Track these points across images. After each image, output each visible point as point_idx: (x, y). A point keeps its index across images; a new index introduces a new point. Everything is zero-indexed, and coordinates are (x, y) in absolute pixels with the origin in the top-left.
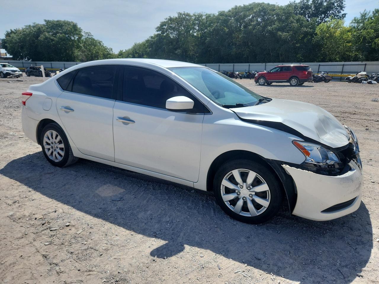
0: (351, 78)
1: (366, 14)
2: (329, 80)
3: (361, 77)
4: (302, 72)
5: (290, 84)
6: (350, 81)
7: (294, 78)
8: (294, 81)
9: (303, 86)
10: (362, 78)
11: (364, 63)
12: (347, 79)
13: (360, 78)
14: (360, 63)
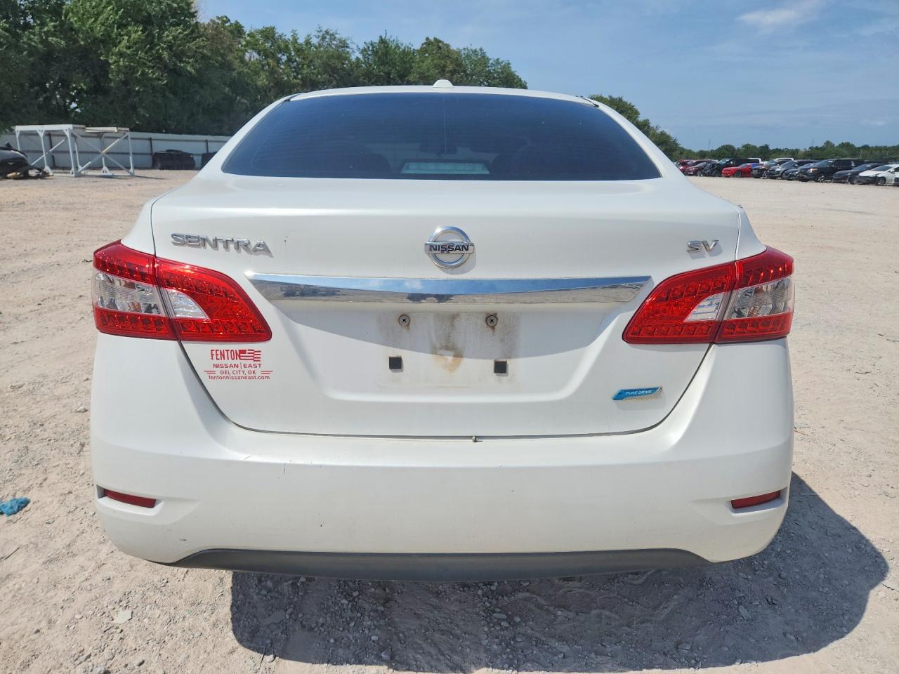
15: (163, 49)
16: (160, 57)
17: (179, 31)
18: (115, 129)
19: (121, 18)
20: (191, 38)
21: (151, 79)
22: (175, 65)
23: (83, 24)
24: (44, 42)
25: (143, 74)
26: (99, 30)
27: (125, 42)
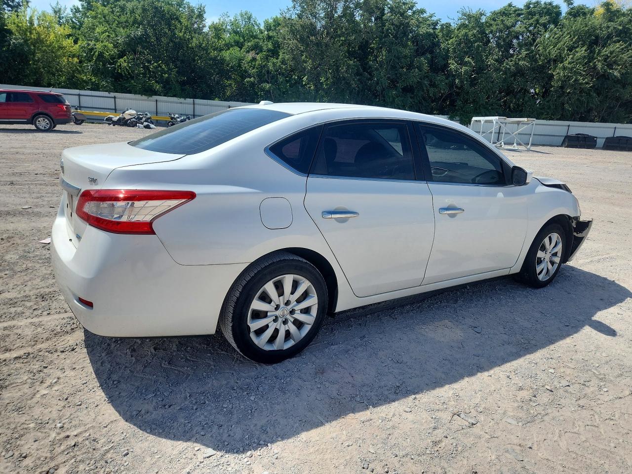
0: (115, 119)
1: (60, 9)
2: (82, 121)
3: (130, 117)
4: (57, 105)
5: (36, 126)
6: (115, 123)
7: (41, 116)
8: (43, 122)
9: (54, 130)
10: (132, 120)
11: (112, 94)
12: (107, 120)
13: (130, 119)
14: (106, 94)
15: (599, 61)
16: (595, 67)
17: (618, 46)
18: (526, 119)
19: (573, 43)
20: (625, 50)
21: (582, 84)
22: (605, 71)
23: (546, 50)
24: (516, 64)
25: (576, 80)
26: (554, 53)
27: (569, 60)
